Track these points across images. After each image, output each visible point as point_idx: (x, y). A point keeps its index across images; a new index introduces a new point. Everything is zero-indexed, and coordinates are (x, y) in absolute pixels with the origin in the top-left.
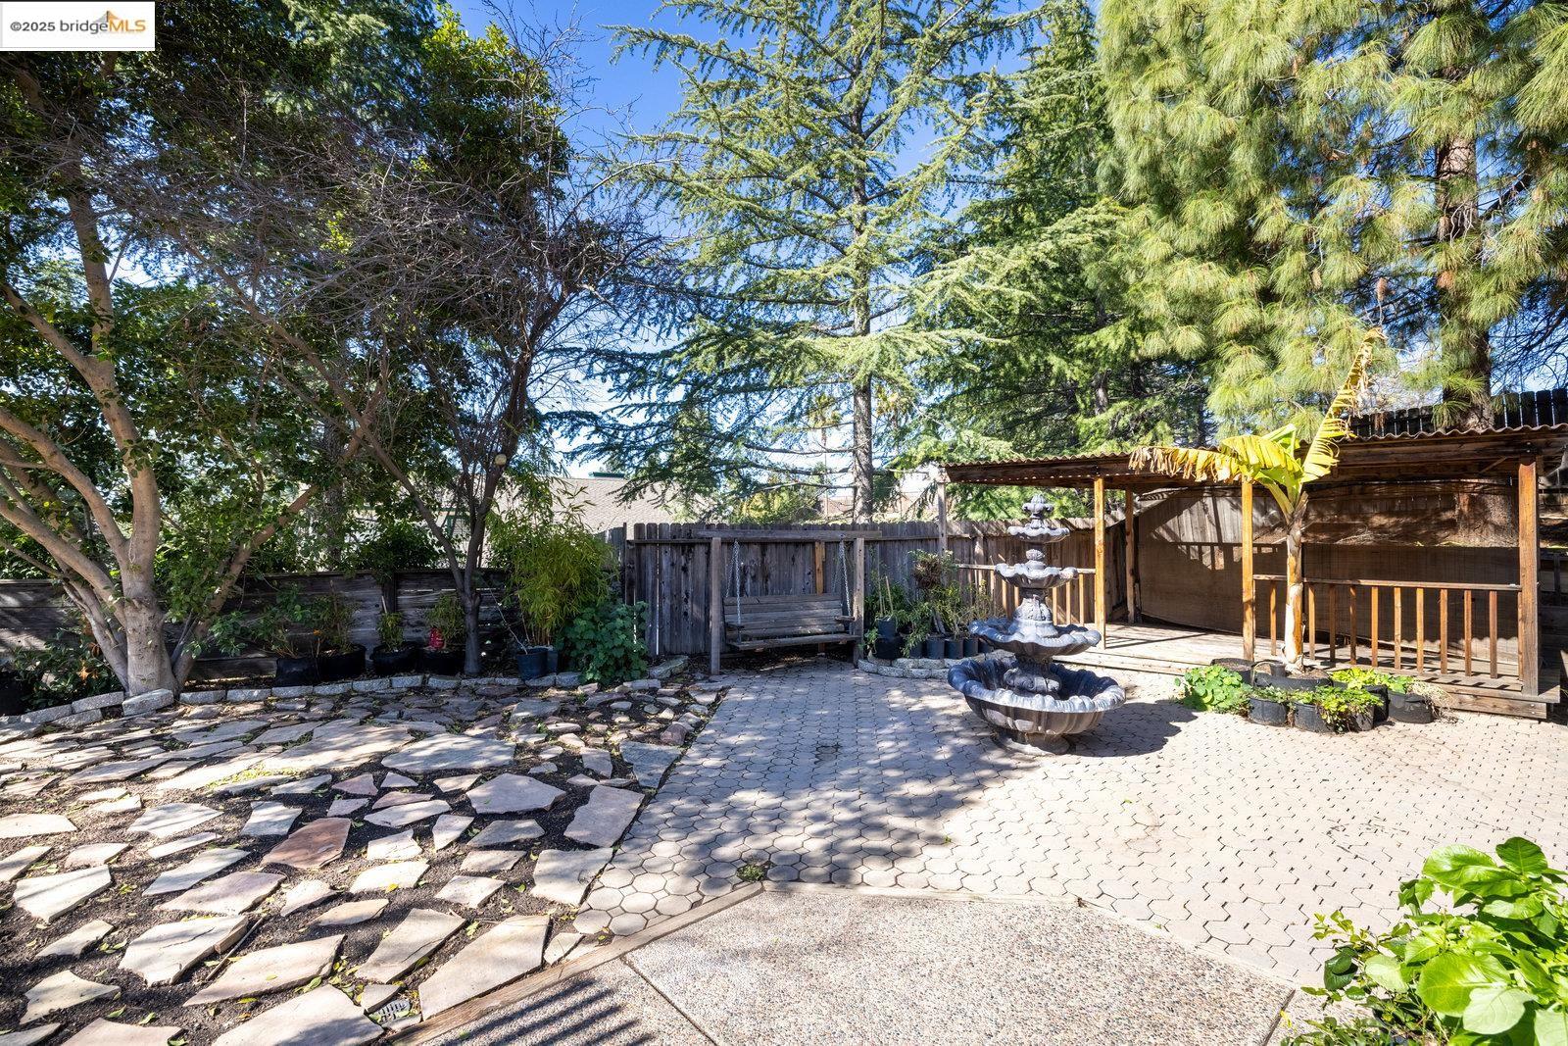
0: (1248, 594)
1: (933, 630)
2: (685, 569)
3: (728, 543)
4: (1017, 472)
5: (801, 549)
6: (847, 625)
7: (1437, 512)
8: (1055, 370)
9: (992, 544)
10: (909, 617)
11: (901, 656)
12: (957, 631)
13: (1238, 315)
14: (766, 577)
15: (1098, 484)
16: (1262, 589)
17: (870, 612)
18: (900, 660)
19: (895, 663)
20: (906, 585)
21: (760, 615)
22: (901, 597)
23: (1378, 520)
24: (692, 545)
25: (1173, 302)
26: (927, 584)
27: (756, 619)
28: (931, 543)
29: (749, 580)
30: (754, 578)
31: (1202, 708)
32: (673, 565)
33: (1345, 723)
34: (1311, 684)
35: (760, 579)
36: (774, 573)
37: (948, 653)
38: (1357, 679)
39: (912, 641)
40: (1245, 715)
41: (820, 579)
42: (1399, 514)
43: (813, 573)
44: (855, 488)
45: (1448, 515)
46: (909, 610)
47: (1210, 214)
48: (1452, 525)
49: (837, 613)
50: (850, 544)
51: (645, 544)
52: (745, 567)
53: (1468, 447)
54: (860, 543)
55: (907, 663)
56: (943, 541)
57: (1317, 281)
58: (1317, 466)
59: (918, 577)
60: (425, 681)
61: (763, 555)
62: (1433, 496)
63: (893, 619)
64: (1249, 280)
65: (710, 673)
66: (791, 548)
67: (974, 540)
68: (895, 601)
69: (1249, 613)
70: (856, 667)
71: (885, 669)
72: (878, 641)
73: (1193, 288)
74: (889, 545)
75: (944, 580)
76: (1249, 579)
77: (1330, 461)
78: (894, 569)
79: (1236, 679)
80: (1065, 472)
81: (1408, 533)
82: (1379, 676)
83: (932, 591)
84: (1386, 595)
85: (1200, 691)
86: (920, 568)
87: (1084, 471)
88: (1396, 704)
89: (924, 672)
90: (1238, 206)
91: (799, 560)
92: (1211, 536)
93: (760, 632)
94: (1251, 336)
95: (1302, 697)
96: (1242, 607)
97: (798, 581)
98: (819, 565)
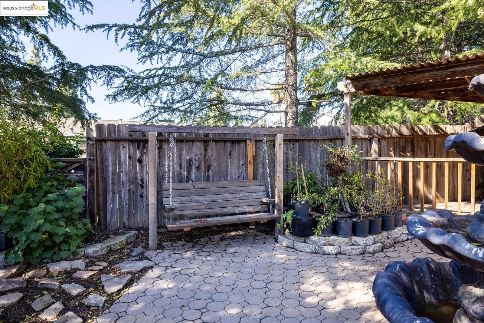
1: (341, 210)
2: (140, 161)
5: (236, 146)
6: (269, 206)
9: (384, 143)
10: (321, 200)
11: (313, 234)
12: (363, 212)
14: (208, 168)
17: (289, 195)
18: (312, 238)
19: (308, 240)
20: (319, 173)
21: (194, 198)
22: (315, 183)
26: (337, 172)
27: (191, 201)
28: (338, 142)
29: (194, 170)
30: (198, 168)
32: (130, 157)
35: (203, 169)
36: (214, 165)
37: (355, 231)
39: (324, 221)
41: (251, 169)
43: (245, 164)
44: (286, 113)
46: (320, 193)
49: (262, 197)
50: (272, 143)
51: (106, 141)
52: (190, 160)
54: (279, 139)
55: (319, 240)
56: (349, 139)
59: (329, 167)
61: (206, 150)
63: (307, 202)
65: (147, 248)
66: (229, 145)
67: (370, 140)
68: (310, 185)
70: (276, 241)
71: (300, 245)
72: (294, 220)
74: (306, 143)
75: (350, 170)
78: (310, 161)
83: (340, 178)
89: (334, 249)
91: (235, 154)
93: (193, 212)
97: (234, 170)
98: (250, 158)
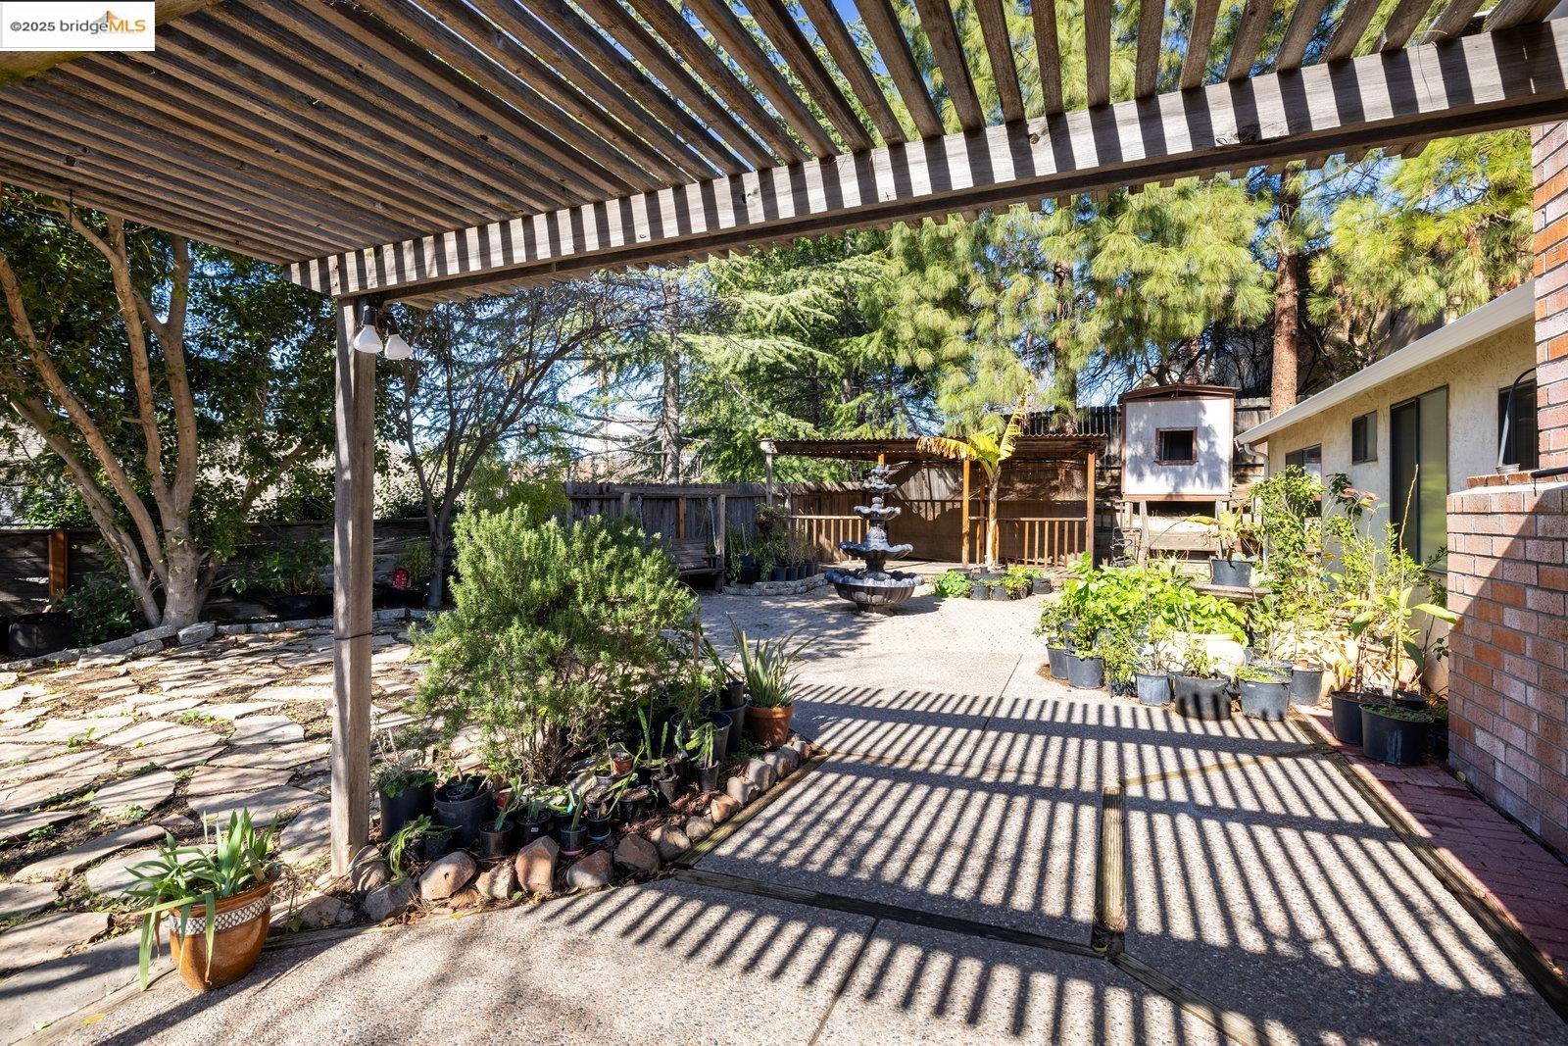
0: (966, 529)
3: (633, 498)
4: (827, 448)
5: (667, 504)
6: (712, 560)
7: (1049, 481)
8: (819, 363)
9: (795, 501)
11: (759, 581)
13: (954, 347)
15: (881, 458)
16: (973, 524)
17: (729, 550)
18: (759, 584)
19: (755, 586)
23: (1019, 486)
24: (589, 500)
25: (917, 331)
31: (946, 596)
33: (1016, 595)
34: (1000, 576)
38: (1018, 571)
39: (766, 569)
40: (968, 597)
41: (682, 527)
42: (1030, 482)
43: (677, 523)
45: (1054, 483)
47: (943, 279)
48: (1056, 489)
49: (703, 553)
50: (715, 499)
53: (1069, 443)
54: (723, 498)
55: (763, 585)
56: (770, 497)
57: (999, 333)
58: (1006, 451)
60: (407, 613)
62: (1046, 471)
64: (960, 324)
66: (661, 503)
69: (965, 540)
70: (721, 592)
71: (746, 591)
72: (742, 570)
73: (930, 325)
76: (966, 518)
77: (1011, 449)
79: (963, 578)
80: (861, 449)
81: (1035, 494)
82: (1028, 570)
83: (772, 534)
84: (1032, 524)
85: (945, 586)
86: (763, 517)
87: (872, 449)
88: (1036, 584)
89: (774, 591)
90: (959, 277)
91: (666, 513)
92: (926, 496)
94: (962, 361)
95: (996, 583)
96: (961, 537)
97: (666, 530)
98: (682, 517)
